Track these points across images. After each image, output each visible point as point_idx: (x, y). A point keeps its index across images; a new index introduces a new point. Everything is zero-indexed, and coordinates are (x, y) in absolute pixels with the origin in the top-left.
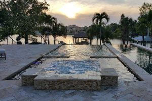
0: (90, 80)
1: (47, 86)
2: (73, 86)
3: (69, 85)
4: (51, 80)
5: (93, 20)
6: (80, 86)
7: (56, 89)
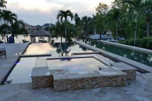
0: (116, 76)
1: (69, 86)
2: (97, 84)
3: (93, 83)
4: (73, 79)
5: (58, 17)
6: (105, 83)
7: (79, 88)
